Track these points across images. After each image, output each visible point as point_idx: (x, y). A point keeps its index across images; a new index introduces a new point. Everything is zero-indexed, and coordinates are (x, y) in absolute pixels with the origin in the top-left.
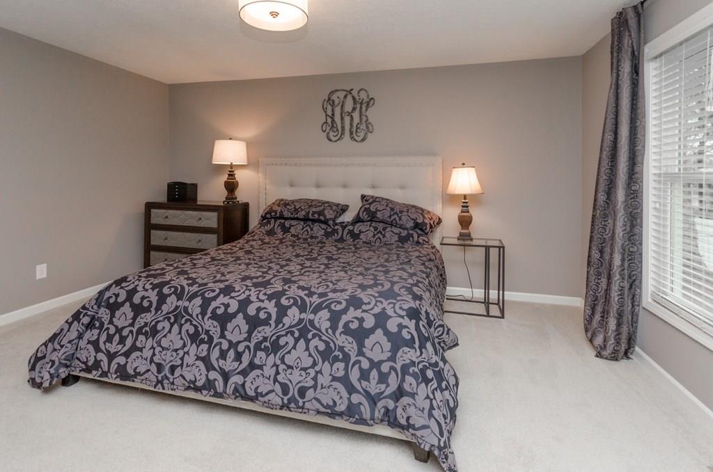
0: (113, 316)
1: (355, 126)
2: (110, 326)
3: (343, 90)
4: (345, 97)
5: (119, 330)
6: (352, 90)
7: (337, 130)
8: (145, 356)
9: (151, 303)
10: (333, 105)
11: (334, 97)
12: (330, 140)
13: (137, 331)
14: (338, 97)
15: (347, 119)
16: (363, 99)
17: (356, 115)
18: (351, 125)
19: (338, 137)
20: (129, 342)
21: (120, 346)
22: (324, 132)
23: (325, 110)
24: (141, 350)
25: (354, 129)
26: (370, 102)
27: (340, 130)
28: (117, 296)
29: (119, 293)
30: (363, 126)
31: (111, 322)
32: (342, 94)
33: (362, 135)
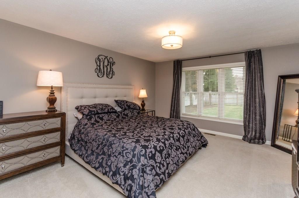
0: (155, 160)
1: (108, 72)
2: (157, 164)
3: (104, 56)
4: (105, 59)
5: (160, 163)
6: (107, 56)
7: (102, 72)
8: (171, 164)
9: (163, 147)
10: (100, 61)
11: (100, 58)
12: (99, 77)
13: (165, 158)
14: (102, 58)
15: (105, 68)
16: (111, 62)
17: (109, 67)
18: (107, 71)
19: (102, 75)
20: (165, 164)
21: (164, 167)
22: (96, 72)
23: (96, 63)
24: (169, 163)
25: (108, 73)
26: (113, 63)
27: (103, 73)
28: (151, 152)
29: (151, 151)
30: (111, 72)
31: (156, 163)
32: (104, 58)
33: (111, 75)
